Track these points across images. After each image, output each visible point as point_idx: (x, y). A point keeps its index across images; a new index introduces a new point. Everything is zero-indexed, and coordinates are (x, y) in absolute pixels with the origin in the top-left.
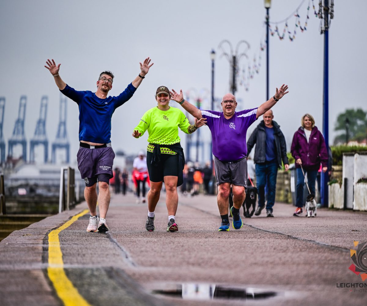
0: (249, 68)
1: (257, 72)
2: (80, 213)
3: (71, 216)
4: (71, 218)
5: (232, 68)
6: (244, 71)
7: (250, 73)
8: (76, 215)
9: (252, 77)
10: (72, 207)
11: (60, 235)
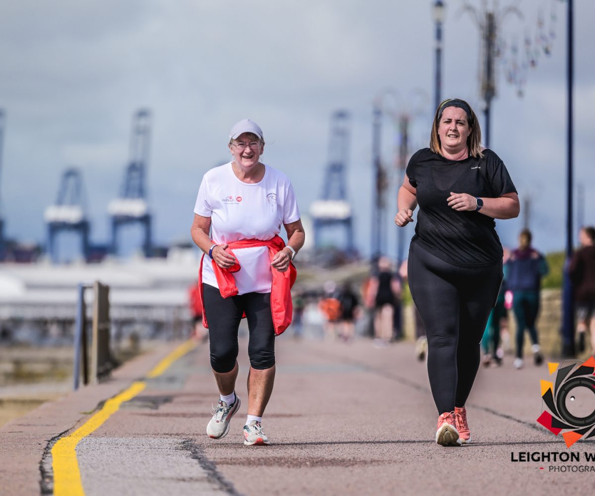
0: (528, 42)
1: (547, 52)
2: (122, 392)
3: (103, 398)
4: (101, 405)
5: (483, 42)
6: (515, 50)
7: (528, 52)
8: (114, 397)
9: (533, 63)
10: (103, 375)
11: (79, 452)
